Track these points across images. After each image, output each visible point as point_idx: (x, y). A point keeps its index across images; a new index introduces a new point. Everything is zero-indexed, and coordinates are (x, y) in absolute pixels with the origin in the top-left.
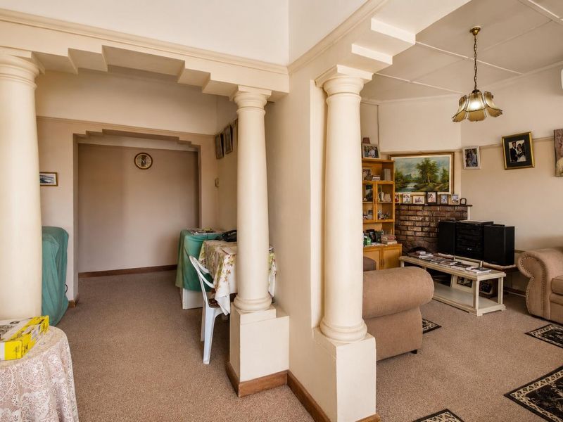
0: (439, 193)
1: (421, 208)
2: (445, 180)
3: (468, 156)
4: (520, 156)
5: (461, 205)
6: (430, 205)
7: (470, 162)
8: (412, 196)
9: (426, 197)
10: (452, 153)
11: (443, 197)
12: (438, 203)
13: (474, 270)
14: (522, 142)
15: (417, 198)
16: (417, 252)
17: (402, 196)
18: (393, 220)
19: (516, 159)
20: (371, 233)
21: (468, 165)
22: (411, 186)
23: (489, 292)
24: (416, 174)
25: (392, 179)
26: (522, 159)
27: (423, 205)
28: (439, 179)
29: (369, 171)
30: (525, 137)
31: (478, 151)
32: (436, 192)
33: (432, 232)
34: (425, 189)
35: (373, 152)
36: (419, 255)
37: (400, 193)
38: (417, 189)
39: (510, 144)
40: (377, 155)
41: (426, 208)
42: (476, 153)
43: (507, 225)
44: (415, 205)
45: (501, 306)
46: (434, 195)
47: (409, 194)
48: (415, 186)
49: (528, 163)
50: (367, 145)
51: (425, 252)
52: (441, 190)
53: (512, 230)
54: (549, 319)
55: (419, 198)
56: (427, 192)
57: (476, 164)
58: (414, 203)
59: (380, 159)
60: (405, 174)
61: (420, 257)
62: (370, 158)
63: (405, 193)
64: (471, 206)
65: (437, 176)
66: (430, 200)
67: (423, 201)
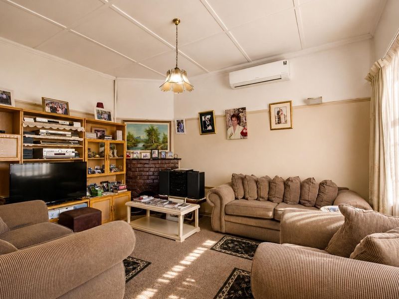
0: (160, 151)
1: (147, 162)
2: (165, 142)
3: (178, 125)
4: (208, 126)
5: (175, 159)
6: (154, 159)
7: (179, 129)
8: (141, 153)
9: (151, 154)
10: (170, 122)
11: (163, 154)
12: (160, 157)
13: (179, 207)
14: (209, 116)
15: (144, 154)
16: (141, 197)
17: (133, 153)
18: (124, 172)
19: (206, 128)
20: (105, 184)
21: (178, 131)
22: (141, 145)
23: (191, 218)
24: (144, 136)
25: (123, 139)
26: (210, 128)
27: (149, 160)
28: (161, 140)
29: (104, 131)
30: (211, 113)
31: (184, 122)
32: (158, 150)
33: (156, 179)
34: (150, 148)
35: (106, 116)
36: (142, 199)
37: (132, 151)
38: (145, 148)
39: (203, 118)
40: (109, 118)
41: (151, 162)
42: (183, 123)
43: (200, 171)
44: (143, 159)
45: (197, 229)
46: (156, 151)
47: (139, 151)
48: (144, 146)
49: (213, 131)
50: (100, 109)
51: (147, 196)
52: (162, 149)
53: (203, 174)
54: (224, 232)
55: (146, 154)
56: (152, 150)
57: (183, 131)
58: (142, 158)
59: (112, 121)
60: (135, 136)
61: (142, 201)
62: (103, 120)
63: (135, 151)
64: (181, 159)
65: (159, 138)
66: (154, 156)
67: (149, 157)
